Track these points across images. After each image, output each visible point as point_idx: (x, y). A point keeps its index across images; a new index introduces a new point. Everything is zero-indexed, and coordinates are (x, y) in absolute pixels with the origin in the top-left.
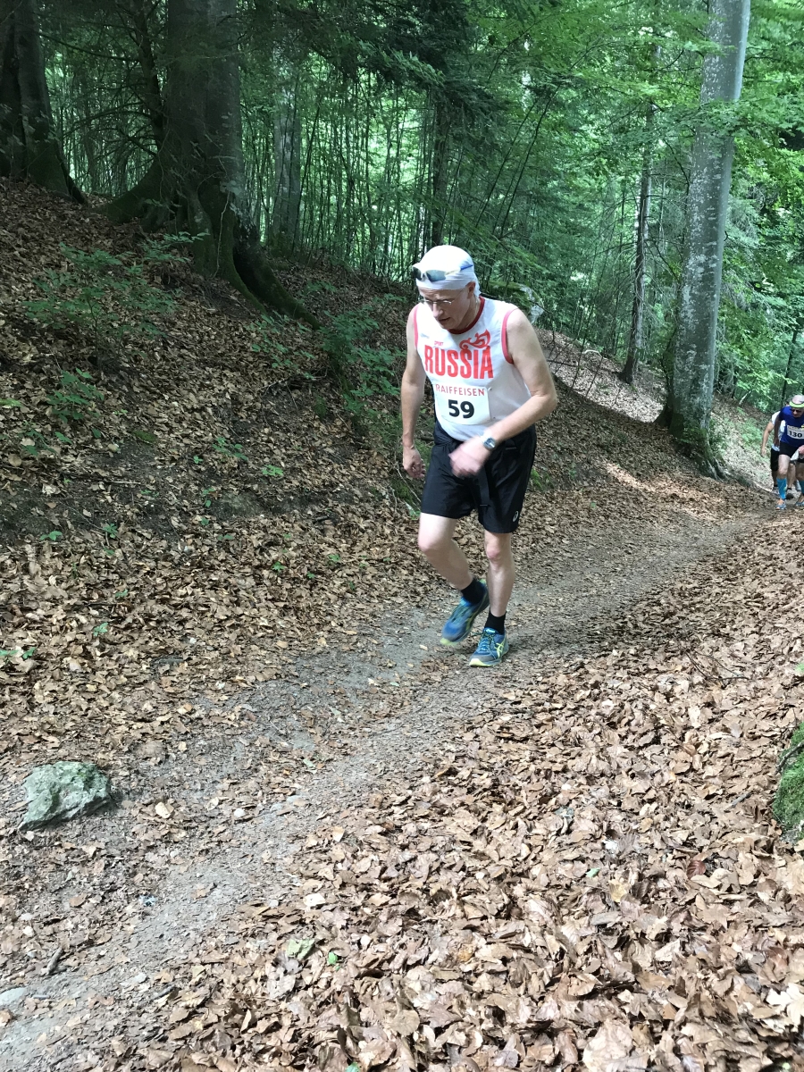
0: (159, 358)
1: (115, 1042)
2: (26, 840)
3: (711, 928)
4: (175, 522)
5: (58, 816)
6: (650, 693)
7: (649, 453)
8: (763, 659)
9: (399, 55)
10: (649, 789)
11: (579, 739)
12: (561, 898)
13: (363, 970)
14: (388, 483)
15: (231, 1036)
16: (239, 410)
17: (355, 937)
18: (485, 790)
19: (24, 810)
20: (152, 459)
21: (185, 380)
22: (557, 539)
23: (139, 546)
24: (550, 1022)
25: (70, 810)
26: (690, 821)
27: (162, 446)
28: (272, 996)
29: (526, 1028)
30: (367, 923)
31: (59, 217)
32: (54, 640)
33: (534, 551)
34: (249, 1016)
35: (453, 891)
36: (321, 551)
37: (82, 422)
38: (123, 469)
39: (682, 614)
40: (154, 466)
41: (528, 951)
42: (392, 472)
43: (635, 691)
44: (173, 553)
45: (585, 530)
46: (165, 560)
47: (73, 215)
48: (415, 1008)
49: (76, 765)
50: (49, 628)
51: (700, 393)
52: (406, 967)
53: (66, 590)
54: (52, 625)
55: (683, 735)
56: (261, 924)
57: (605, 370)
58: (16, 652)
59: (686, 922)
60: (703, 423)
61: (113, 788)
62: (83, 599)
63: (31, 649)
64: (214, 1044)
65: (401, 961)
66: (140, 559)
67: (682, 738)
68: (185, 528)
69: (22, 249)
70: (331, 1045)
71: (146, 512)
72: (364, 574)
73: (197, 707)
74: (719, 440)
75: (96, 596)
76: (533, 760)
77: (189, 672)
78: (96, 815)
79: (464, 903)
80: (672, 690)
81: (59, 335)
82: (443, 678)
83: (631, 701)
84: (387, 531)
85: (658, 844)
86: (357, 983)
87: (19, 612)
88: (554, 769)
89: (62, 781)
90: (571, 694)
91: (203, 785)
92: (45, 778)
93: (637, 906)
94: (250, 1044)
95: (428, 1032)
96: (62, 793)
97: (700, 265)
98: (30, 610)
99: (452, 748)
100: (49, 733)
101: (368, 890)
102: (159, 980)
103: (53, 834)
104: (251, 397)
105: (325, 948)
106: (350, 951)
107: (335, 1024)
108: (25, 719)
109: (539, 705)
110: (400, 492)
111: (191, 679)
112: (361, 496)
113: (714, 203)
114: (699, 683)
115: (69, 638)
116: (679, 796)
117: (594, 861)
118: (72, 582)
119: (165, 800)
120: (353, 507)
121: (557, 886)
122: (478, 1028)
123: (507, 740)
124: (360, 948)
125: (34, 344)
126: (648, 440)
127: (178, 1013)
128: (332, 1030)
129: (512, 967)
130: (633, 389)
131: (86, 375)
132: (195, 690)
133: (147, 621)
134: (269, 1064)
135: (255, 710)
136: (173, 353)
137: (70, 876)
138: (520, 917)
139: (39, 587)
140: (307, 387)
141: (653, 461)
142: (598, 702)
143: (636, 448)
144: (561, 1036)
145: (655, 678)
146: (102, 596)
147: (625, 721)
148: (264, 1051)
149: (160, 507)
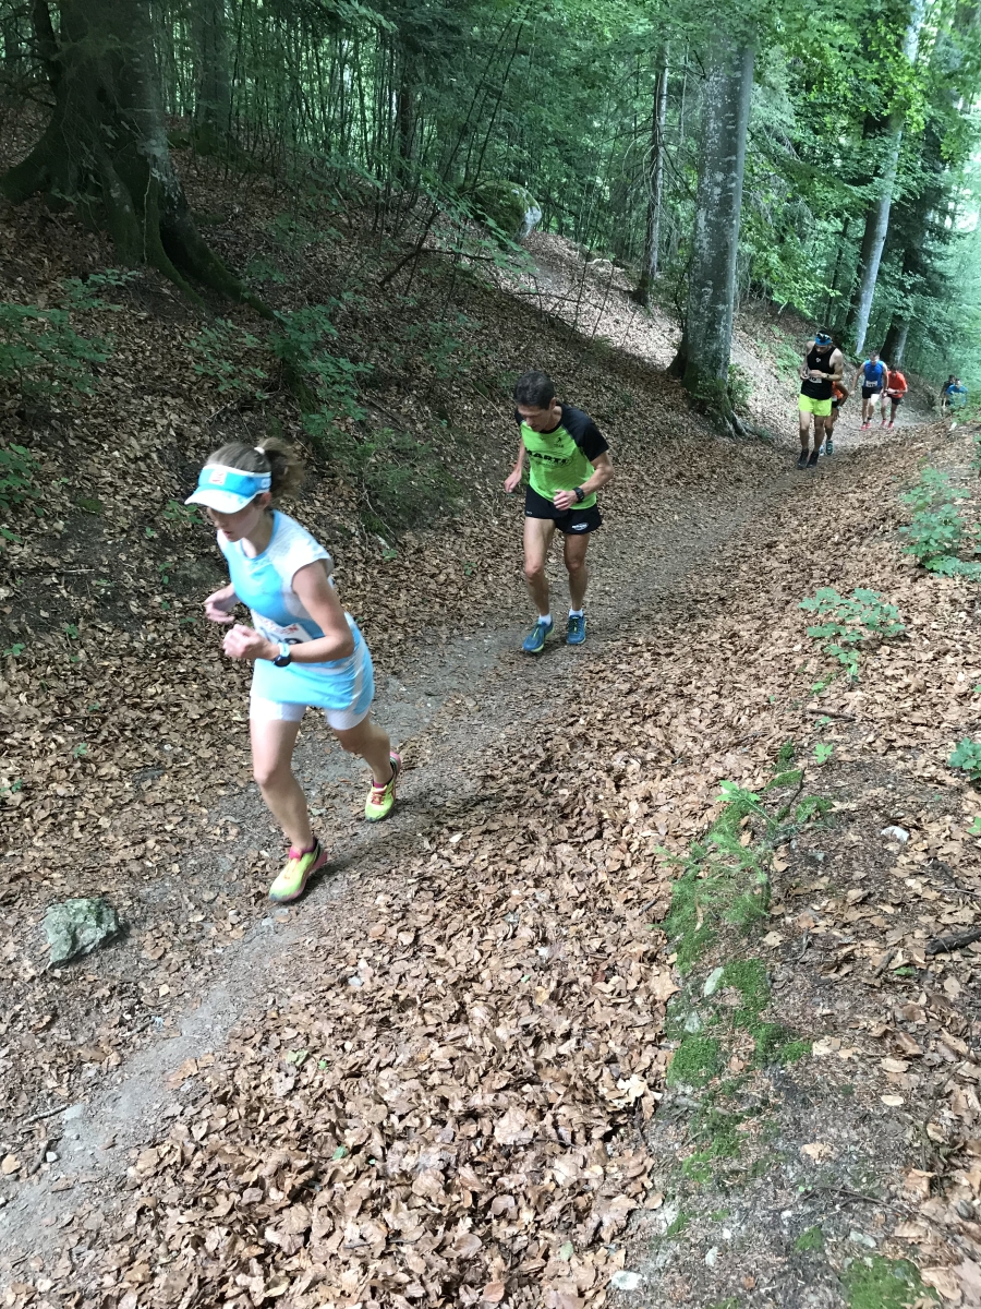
0: (90, 394)
2: (55, 978)
3: (600, 1028)
4: (134, 606)
5: (78, 952)
8: (715, 728)
10: (584, 891)
11: (534, 834)
12: (499, 1003)
13: (347, 1072)
14: (357, 517)
15: (251, 1129)
16: (187, 449)
17: (340, 1043)
19: (49, 951)
20: (102, 535)
21: (123, 420)
23: (102, 643)
24: (477, 1108)
25: (88, 946)
26: (606, 929)
27: (109, 513)
28: (278, 1096)
29: (461, 1113)
30: (349, 1030)
32: (38, 765)
34: (262, 1114)
35: (417, 997)
37: (23, 502)
38: (72, 551)
40: (105, 542)
41: (469, 1050)
42: (361, 502)
44: (136, 644)
46: (130, 655)
48: (385, 1102)
49: (85, 902)
50: (29, 753)
51: (718, 337)
52: (379, 1069)
53: (37, 707)
54: (31, 748)
55: (622, 829)
57: (616, 289)
58: (4, 784)
59: (583, 1023)
60: (720, 372)
61: (121, 919)
62: (56, 715)
63: (17, 780)
64: (239, 1136)
65: (375, 1064)
66: (104, 658)
67: (621, 834)
70: (325, 1133)
71: (104, 601)
74: (739, 389)
75: (68, 711)
77: (170, 784)
78: (110, 947)
79: (424, 1011)
80: (624, 771)
83: (585, 788)
84: (359, 578)
85: (577, 953)
86: (343, 1082)
88: (508, 872)
89: (76, 920)
92: (61, 919)
93: (555, 1008)
94: (266, 1134)
95: (394, 1119)
96: (78, 931)
98: (7, 734)
100: (52, 869)
103: (77, 969)
104: (197, 429)
105: (317, 1056)
107: (327, 1118)
110: (371, 525)
111: (173, 791)
112: (328, 537)
113: (733, 108)
116: (603, 902)
117: (528, 968)
118: (43, 697)
121: (497, 991)
122: (429, 1113)
124: (344, 1050)
126: (657, 396)
128: (325, 1123)
129: (457, 1065)
130: (649, 313)
133: (122, 731)
134: (281, 1148)
135: (238, 821)
136: (106, 384)
138: (466, 1022)
139: (10, 708)
140: (260, 407)
141: (662, 427)
143: (643, 410)
144: (482, 1118)
146: (74, 709)
147: (577, 810)
148: (277, 1138)
149: (118, 592)
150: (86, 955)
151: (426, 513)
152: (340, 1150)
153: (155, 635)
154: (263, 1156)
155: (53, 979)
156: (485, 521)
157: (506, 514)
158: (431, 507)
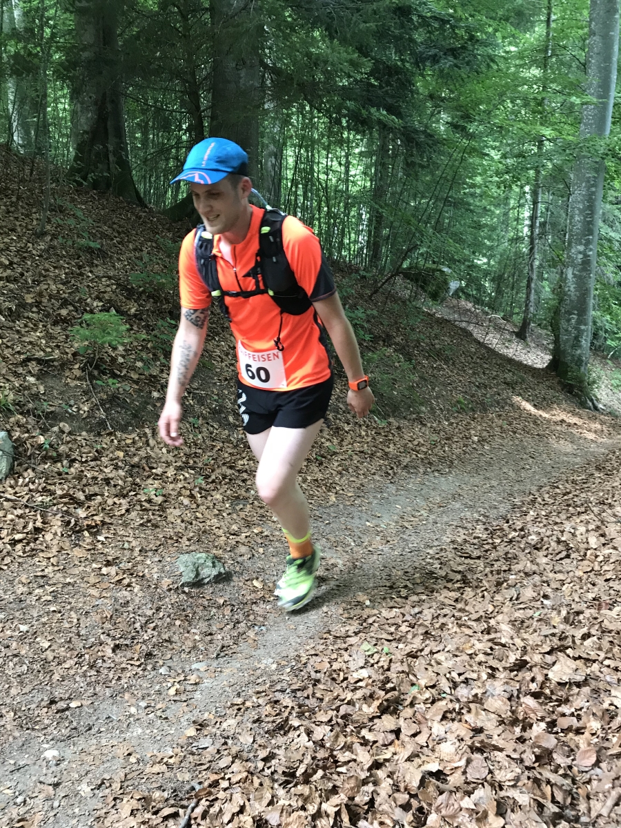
4: (231, 419)
5: (199, 581)
6: (560, 533)
7: (542, 390)
9: (373, 110)
10: (567, 578)
11: (516, 556)
12: (519, 625)
13: (405, 656)
17: (395, 645)
18: (458, 581)
19: (181, 575)
20: (213, 379)
22: (480, 446)
23: (211, 433)
25: (206, 578)
26: (596, 590)
27: (218, 370)
30: (400, 639)
31: (137, 217)
32: (171, 486)
33: (465, 453)
36: (322, 443)
38: (197, 384)
39: (575, 493)
40: (215, 383)
41: (504, 646)
43: (549, 533)
44: (232, 439)
45: (499, 441)
46: (228, 442)
47: (145, 216)
49: (204, 554)
50: (167, 479)
51: (580, 347)
52: (432, 653)
53: (173, 457)
54: (167, 477)
55: (586, 553)
57: (506, 330)
58: (150, 492)
59: (599, 630)
60: (582, 369)
61: (227, 569)
62: (184, 463)
63: (159, 490)
65: (429, 650)
66: (213, 441)
67: (585, 555)
69: (118, 239)
71: (214, 412)
72: (351, 460)
73: (264, 530)
74: (594, 382)
75: (191, 462)
76: (486, 567)
77: (254, 510)
78: (220, 582)
80: (574, 532)
81: (149, 296)
82: (415, 525)
83: (548, 537)
84: (363, 433)
85: (577, 599)
86: (405, 660)
87: (147, 469)
89: (199, 562)
90: (505, 535)
92: (188, 560)
93: (568, 626)
95: (455, 674)
96: (200, 568)
97: (580, 253)
98: (154, 468)
100: (181, 538)
101: (397, 625)
103: (198, 590)
109: (484, 539)
111: (257, 514)
112: (344, 409)
113: (590, 208)
114: (593, 530)
115: (180, 485)
117: (538, 608)
118: (176, 453)
119: (257, 579)
120: (339, 416)
121: (515, 621)
122: (483, 673)
123: (466, 558)
125: (135, 302)
126: (541, 381)
129: (496, 652)
130: (527, 344)
131: (173, 322)
133: (224, 478)
137: (212, 613)
138: (496, 632)
139: (157, 454)
141: (546, 396)
142: (525, 538)
143: (532, 386)
145: (561, 526)
149: (222, 409)
150: (204, 584)
151: (403, 410)
152: (415, 689)
155: (184, 592)
156: (439, 422)
157: (453, 421)
158: (406, 406)
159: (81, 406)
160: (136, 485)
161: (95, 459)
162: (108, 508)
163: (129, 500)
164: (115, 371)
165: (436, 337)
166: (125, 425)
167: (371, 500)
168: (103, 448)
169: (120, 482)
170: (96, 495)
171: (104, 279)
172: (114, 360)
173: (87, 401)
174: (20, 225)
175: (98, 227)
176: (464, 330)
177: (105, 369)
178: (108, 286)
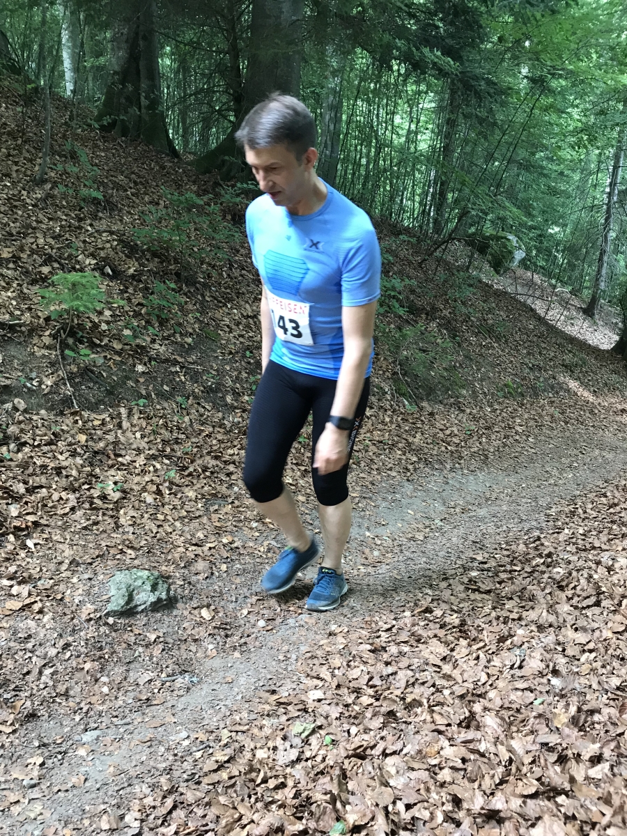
0: (225, 276)
1: (163, 780)
2: (108, 624)
4: (229, 399)
5: (131, 608)
6: (594, 566)
7: (606, 375)
9: (426, 51)
10: (590, 641)
11: (533, 595)
12: (512, 718)
13: (351, 753)
14: (390, 382)
15: (249, 788)
17: (346, 727)
18: (454, 627)
20: (215, 351)
21: (243, 294)
22: (524, 437)
23: (202, 415)
24: (499, 811)
25: (140, 605)
26: (623, 670)
27: (224, 342)
28: (280, 762)
29: (480, 814)
30: (355, 718)
31: (160, 167)
32: (137, 479)
34: (261, 776)
35: (425, 701)
37: (167, 320)
38: (194, 357)
40: (217, 357)
41: (483, 755)
42: (395, 373)
43: (581, 563)
44: (226, 422)
45: (548, 432)
46: (220, 427)
47: (171, 167)
48: (391, 787)
49: (147, 572)
50: (133, 470)
52: (385, 754)
53: (148, 443)
54: (135, 468)
55: (621, 602)
56: (275, 708)
57: (573, 305)
58: (108, 485)
59: (616, 750)
61: (172, 593)
62: (159, 451)
63: (119, 484)
64: (235, 791)
65: (381, 749)
66: (202, 425)
67: (620, 604)
68: (236, 404)
69: (133, 190)
70: (324, 804)
71: (208, 391)
72: (367, 451)
73: (236, 539)
75: (168, 450)
76: (494, 608)
77: (232, 512)
78: (158, 612)
80: (613, 565)
81: (155, 254)
82: (425, 537)
83: (578, 571)
84: (387, 419)
85: (595, 686)
86: (346, 762)
87: (112, 456)
88: (511, 617)
89: (136, 584)
90: (528, 561)
91: (237, 598)
92: (124, 580)
93: (574, 733)
94: (262, 796)
95: (400, 806)
96: (135, 592)
98: (121, 456)
99: (430, 592)
100: (128, 547)
101: (358, 693)
102: (197, 738)
103: (127, 621)
105: (321, 732)
106: (341, 737)
107: (328, 789)
108: (112, 535)
109: (502, 566)
110: (399, 389)
111: (233, 517)
115: (147, 478)
116: (615, 650)
117: (541, 692)
118: (152, 438)
119: (208, 606)
121: (509, 708)
122: (440, 809)
123: (474, 591)
124: (349, 736)
125: (137, 260)
126: (604, 364)
127: (210, 765)
128: (326, 794)
129: (469, 766)
130: (595, 322)
131: (173, 286)
132: (235, 526)
133: (204, 471)
134: (276, 812)
135: (279, 546)
136: (236, 273)
137: (137, 654)
138: (478, 728)
139: (129, 439)
141: (608, 382)
142: (550, 568)
143: (594, 369)
144: (507, 823)
145: (599, 554)
146: (173, 450)
147: (572, 585)
148: (272, 802)
149: (219, 387)
150: (137, 613)
151: (439, 393)
152: (339, 826)
153: (240, 420)
154: (256, 817)
155: (106, 624)
156: (481, 407)
157: (496, 407)
158: (443, 389)
159: (45, 379)
160: (94, 476)
161: (50, 443)
162: (50, 505)
163: (78, 495)
164: (95, 340)
165: (490, 311)
166: (96, 404)
167: (379, 502)
168: (62, 430)
169: (74, 473)
170: (41, 487)
171: (104, 234)
172: (96, 326)
173: (52, 374)
174: (17, 171)
175: (112, 176)
176: (524, 304)
177: (82, 337)
178: (108, 242)
